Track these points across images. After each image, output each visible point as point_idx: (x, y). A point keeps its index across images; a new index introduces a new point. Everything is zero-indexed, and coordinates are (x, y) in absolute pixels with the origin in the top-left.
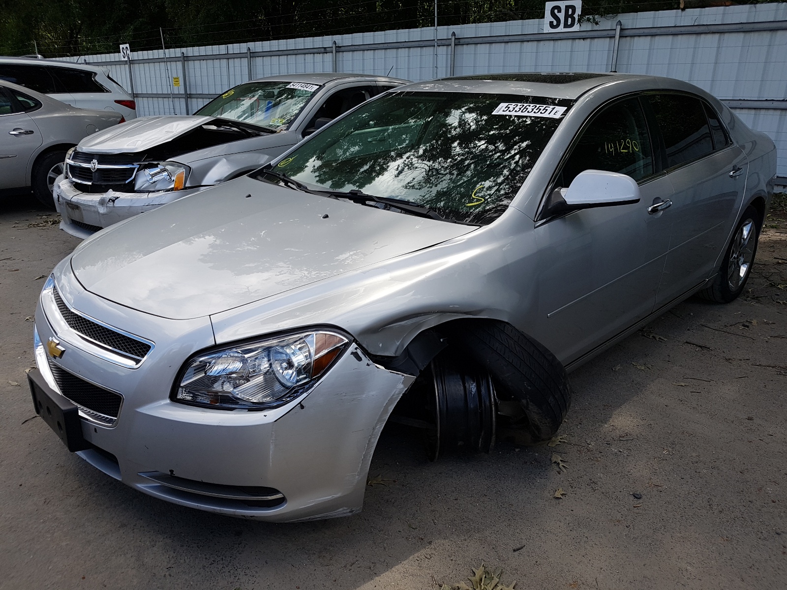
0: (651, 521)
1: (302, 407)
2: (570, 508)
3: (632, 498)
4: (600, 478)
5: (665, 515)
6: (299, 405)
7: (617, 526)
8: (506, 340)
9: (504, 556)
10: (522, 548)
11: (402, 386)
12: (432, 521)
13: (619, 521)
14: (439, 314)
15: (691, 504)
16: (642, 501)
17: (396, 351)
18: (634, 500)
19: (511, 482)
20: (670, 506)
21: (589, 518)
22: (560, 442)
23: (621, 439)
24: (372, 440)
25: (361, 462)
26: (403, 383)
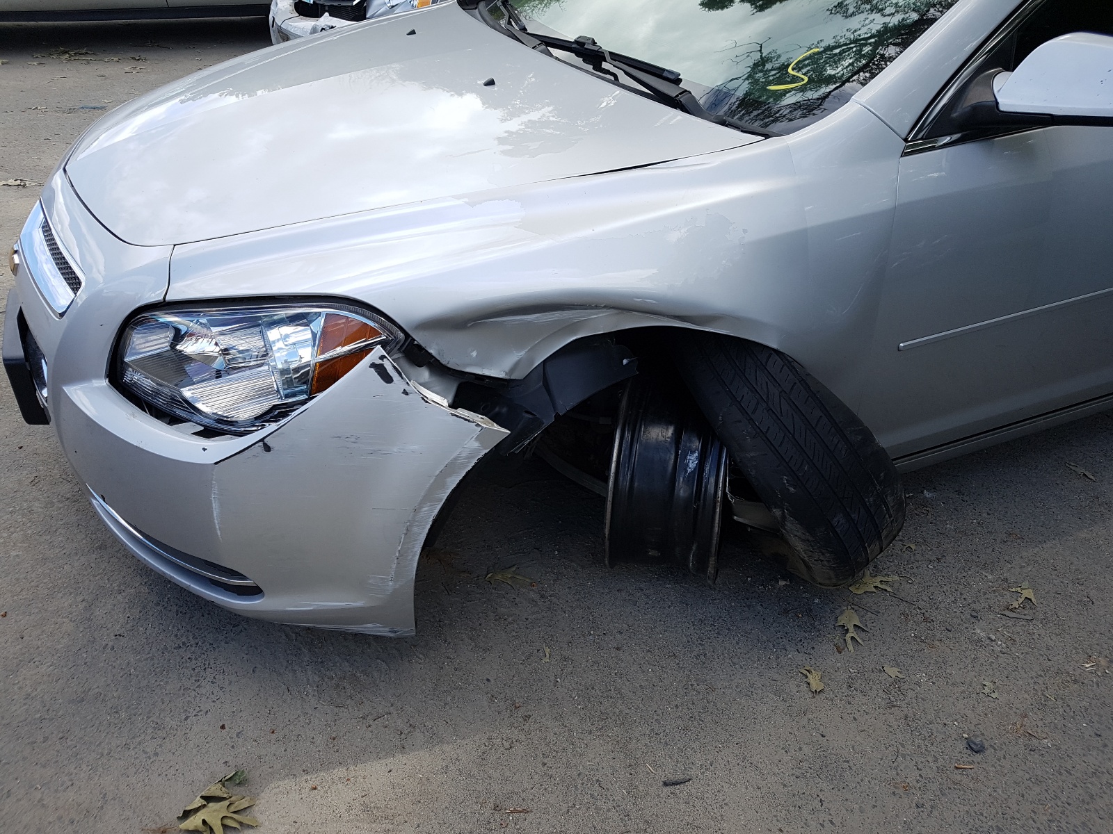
0: (976, 809)
1: (267, 448)
2: (822, 729)
3: (961, 746)
4: (918, 684)
5: (1014, 807)
6: (261, 444)
7: (898, 796)
8: (764, 386)
9: (641, 788)
10: (682, 782)
11: (476, 445)
12: (553, 678)
13: (906, 787)
14: (616, 311)
15: (1087, 799)
16: (979, 760)
17: (513, 370)
18: (966, 751)
19: (737, 643)
20: (1037, 789)
21: (848, 762)
22: (876, 587)
23: (1007, 613)
24: (415, 530)
25: (396, 561)
26: (477, 439)
